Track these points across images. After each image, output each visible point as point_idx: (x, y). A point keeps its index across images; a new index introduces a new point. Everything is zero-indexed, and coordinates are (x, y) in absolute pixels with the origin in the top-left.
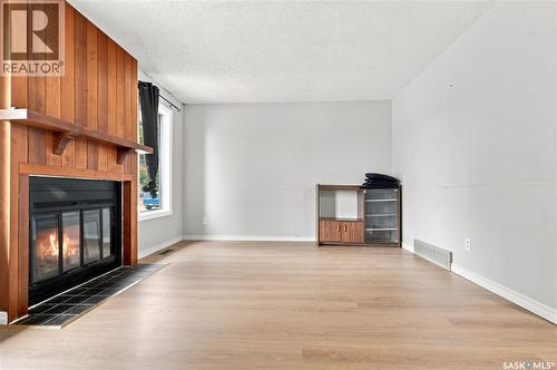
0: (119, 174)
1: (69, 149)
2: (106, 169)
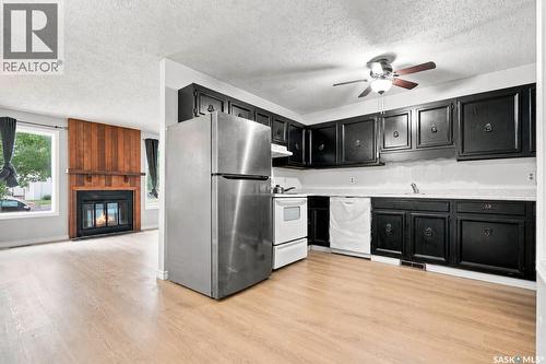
0: (127, 187)
1: (94, 180)
2: (117, 185)
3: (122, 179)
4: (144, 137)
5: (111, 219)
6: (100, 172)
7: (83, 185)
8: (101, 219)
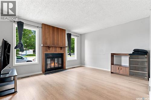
0: (61, 52)
1: (51, 49)
2: (59, 51)
3: (60, 49)
4: (67, 32)
5: (56, 65)
6: (53, 46)
7: (47, 51)
8: (53, 65)
